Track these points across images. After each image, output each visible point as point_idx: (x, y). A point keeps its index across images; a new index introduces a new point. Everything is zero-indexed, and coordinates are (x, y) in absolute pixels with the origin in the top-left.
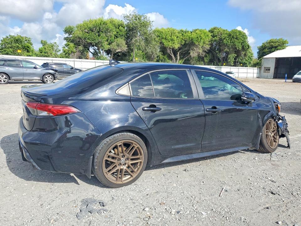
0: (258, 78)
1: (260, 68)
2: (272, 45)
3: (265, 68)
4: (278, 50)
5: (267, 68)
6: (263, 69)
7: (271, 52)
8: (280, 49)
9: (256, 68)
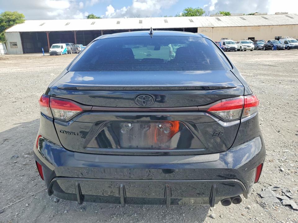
0: (6, 54)
1: (5, 43)
2: (9, 18)
3: (11, 43)
4: (17, 23)
5: (13, 43)
6: (9, 45)
7: (10, 26)
8: (19, 23)
9: (1, 44)
